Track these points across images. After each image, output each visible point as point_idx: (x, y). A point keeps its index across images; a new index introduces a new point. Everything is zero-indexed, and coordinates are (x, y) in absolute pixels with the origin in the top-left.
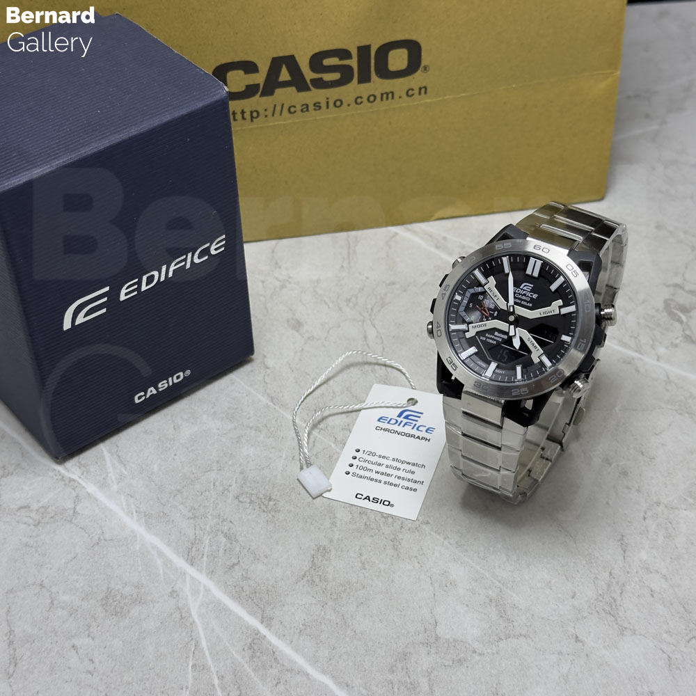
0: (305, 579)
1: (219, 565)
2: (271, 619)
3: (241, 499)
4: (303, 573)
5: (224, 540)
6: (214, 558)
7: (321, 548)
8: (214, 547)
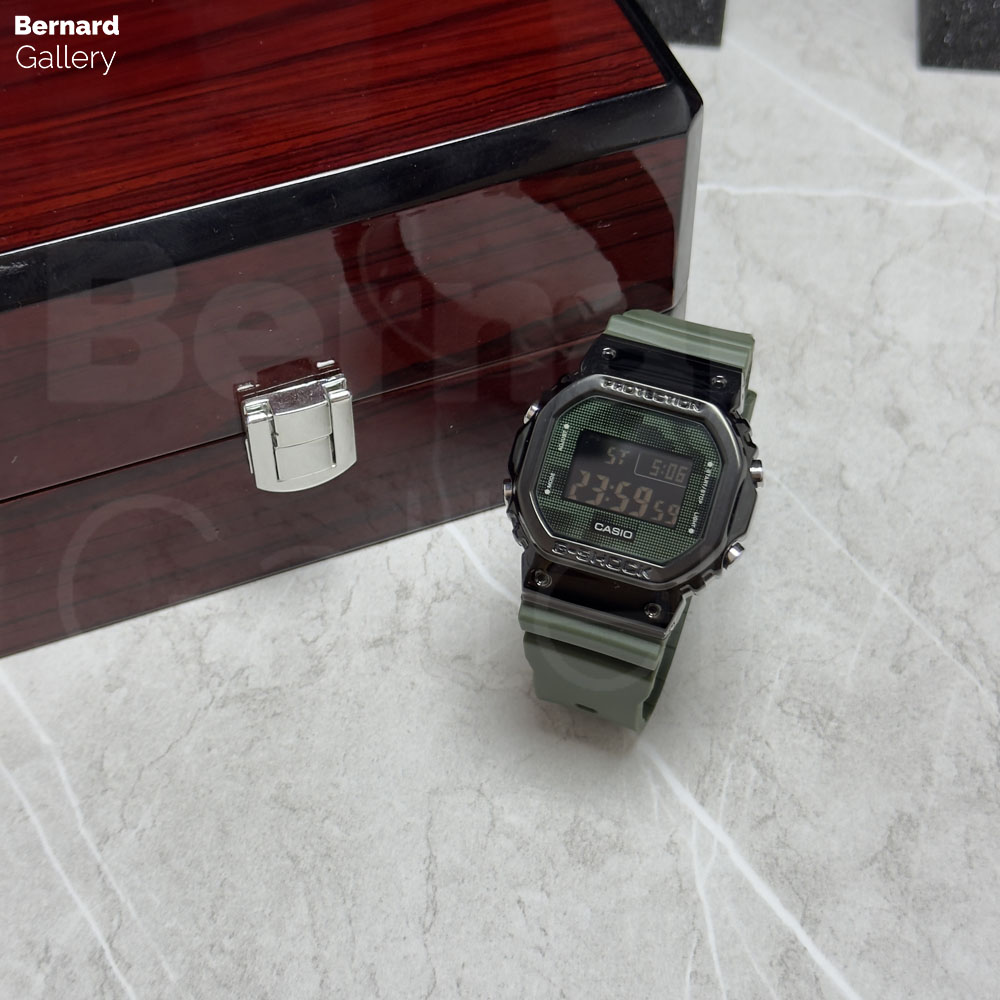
0: (876, 865)
1: (744, 813)
2: (817, 921)
3: (786, 708)
4: (872, 854)
5: (754, 772)
6: (738, 798)
7: (905, 818)
8: (739, 782)
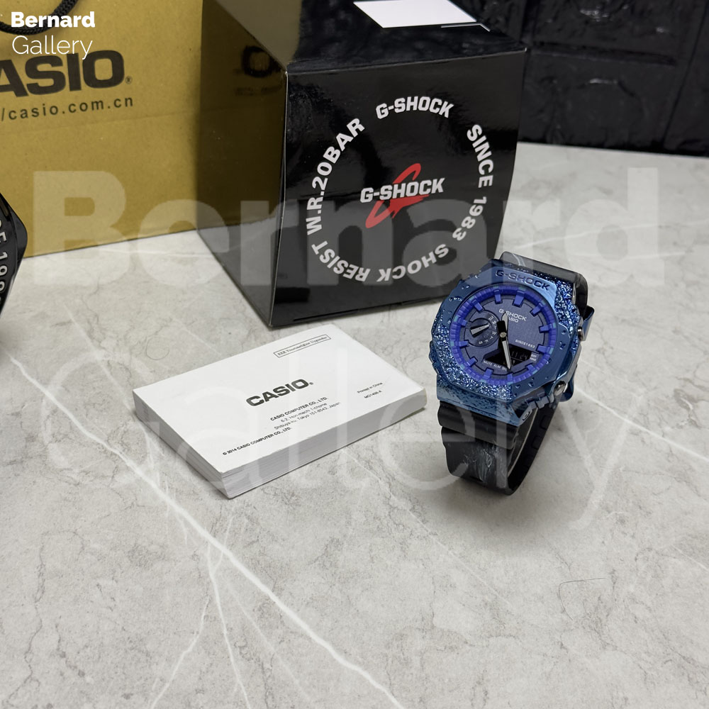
0: (317, 563)
1: (240, 540)
2: (282, 589)
5: (246, 521)
6: (236, 533)
7: (335, 540)
8: (237, 526)
